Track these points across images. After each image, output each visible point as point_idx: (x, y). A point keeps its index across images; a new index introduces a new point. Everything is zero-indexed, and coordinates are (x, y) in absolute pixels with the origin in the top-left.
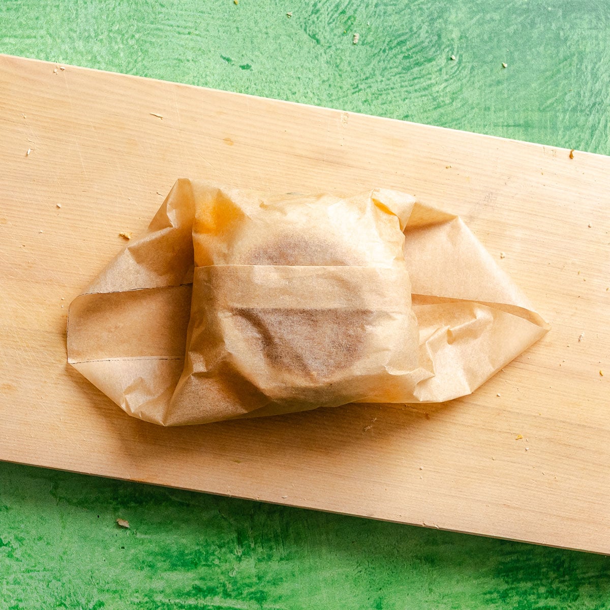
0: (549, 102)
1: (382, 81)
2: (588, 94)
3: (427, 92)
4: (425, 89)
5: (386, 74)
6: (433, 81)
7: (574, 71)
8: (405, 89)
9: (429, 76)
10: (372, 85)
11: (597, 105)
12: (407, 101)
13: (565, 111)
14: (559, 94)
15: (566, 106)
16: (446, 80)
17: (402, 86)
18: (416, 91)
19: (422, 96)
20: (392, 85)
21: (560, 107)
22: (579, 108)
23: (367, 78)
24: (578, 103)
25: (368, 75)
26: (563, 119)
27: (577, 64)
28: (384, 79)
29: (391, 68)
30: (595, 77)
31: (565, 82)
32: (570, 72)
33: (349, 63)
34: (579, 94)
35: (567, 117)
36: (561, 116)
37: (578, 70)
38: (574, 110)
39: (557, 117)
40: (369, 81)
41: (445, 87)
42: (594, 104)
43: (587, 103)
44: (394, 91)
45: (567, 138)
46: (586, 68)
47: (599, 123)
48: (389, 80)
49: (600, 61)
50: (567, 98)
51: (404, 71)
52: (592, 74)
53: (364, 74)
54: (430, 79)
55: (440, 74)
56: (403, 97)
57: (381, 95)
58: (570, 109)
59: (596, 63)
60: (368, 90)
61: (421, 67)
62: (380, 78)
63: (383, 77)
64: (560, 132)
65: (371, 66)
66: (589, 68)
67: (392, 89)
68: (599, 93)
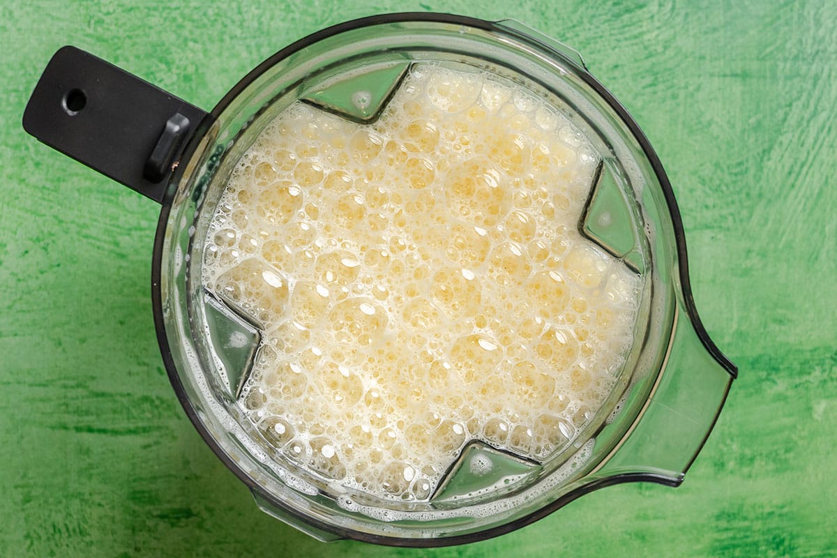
0: (768, 50)
1: (590, 29)
2: (810, 41)
3: (637, 41)
4: (636, 37)
5: (595, 21)
6: (644, 29)
7: (796, 18)
8: (614, 37)
9: (640, 24)
10: (580, 33)
11: (820, 53)
12: (617, 50)
13: (785, 60)
14: (779, 42)
15: (787, 55)
16: (658, 28)
17: (611, 35)
18: (626, 39)
19: (632, 45)
20: (600, 34)
21: (780, 56)
22: (801, 56)
23: (574, 26)
24: (799, 51)
25: (575, 22)
26: (784, 68)
27: (799, 10)
28: (592, 27)
29: (600, 15)
30: (818, 23)
31: (786, 28)
32: (792, 18)
33: (556, 10)
34: (800, 42)
35: (788, 66)
36: (781, 65)
37: (800, 16)
38: (796, 58)
39: (777, 66)
40: (577, 29)
41: (657, 36)
42: (817, 52)
43: (809, 51)
44: (603, 39)
45: (787, 89)
46: (809, 13)
47: (822, 72)
48: (597, 27)
49: (823, 5)
50: (788, 45)
51: (613, 19)
52: (815, 19)
53: (572, 22)
54: (641, 27)
55: (652, 21)
56: (613, 45)
57: (589, 43)
58: (791, 57)
59: (819, 8)
60: (575, 39)
61: (633, 14)
62: (588, 26)
63: (591, 24)
64: (781, 83)
65: (579, 13)
66: (812, 13)
67: (601, 37)
68: (823, 40)
